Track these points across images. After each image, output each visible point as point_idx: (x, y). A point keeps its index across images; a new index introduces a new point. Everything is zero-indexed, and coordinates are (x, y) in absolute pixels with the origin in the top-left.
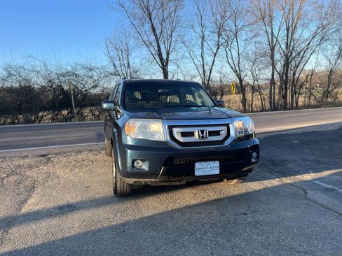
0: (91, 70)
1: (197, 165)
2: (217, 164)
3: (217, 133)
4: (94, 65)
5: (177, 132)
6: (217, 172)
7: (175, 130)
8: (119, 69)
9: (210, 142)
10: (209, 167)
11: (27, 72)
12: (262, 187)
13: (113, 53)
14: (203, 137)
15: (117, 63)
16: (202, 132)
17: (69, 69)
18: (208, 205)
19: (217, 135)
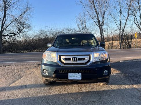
0: (69, 30)
1: (70, 74)
2: (80, 74)
3: (84, 59)
4: (70, 28)
5: (63, 58)
6: (80, 78)
7: (62, 57)
8: (81, 29)
9: (79, 63)
10: (76, 76)
11: (46, 32)
12: (118, 88)
13: (79, 23)
14: (74, 61)
15: (80, 26)
16: (75, 58)
17: (61, 30)
18: (80, 94)
19: (83, 60)
